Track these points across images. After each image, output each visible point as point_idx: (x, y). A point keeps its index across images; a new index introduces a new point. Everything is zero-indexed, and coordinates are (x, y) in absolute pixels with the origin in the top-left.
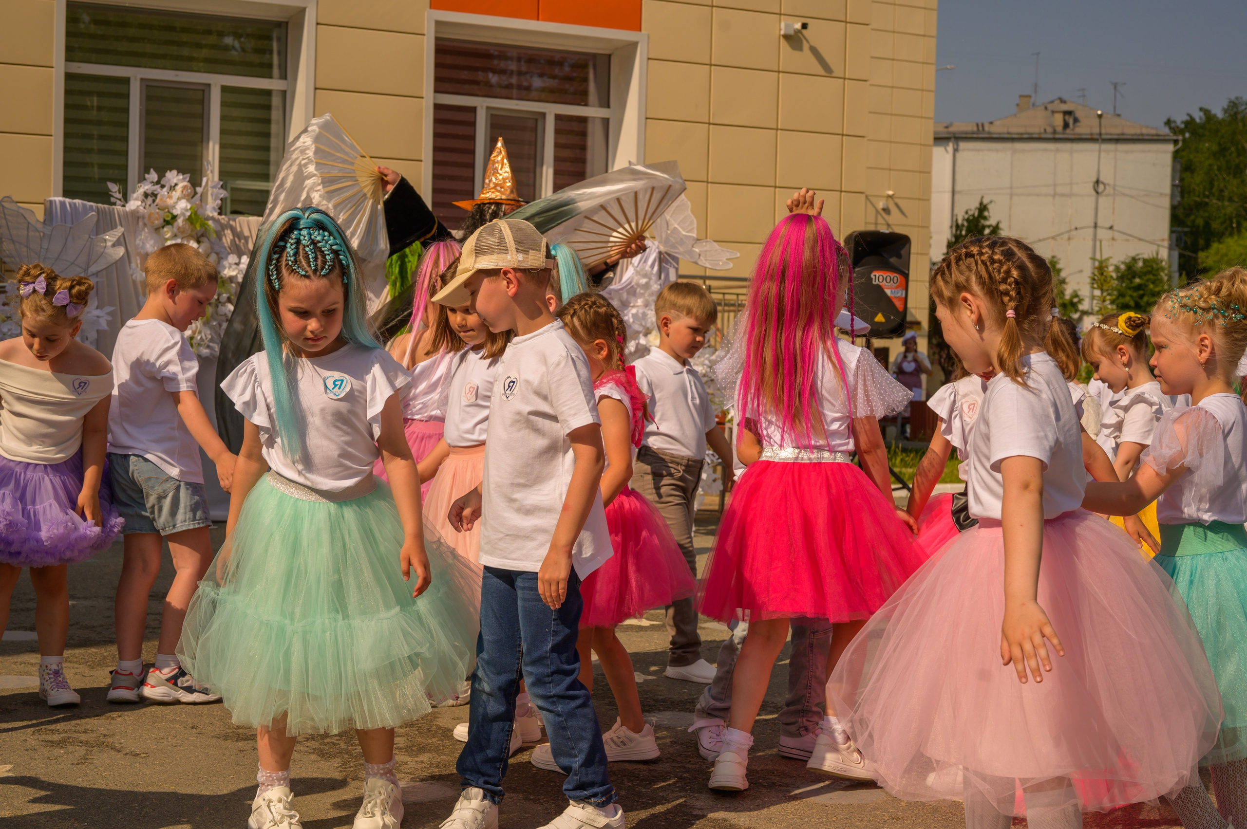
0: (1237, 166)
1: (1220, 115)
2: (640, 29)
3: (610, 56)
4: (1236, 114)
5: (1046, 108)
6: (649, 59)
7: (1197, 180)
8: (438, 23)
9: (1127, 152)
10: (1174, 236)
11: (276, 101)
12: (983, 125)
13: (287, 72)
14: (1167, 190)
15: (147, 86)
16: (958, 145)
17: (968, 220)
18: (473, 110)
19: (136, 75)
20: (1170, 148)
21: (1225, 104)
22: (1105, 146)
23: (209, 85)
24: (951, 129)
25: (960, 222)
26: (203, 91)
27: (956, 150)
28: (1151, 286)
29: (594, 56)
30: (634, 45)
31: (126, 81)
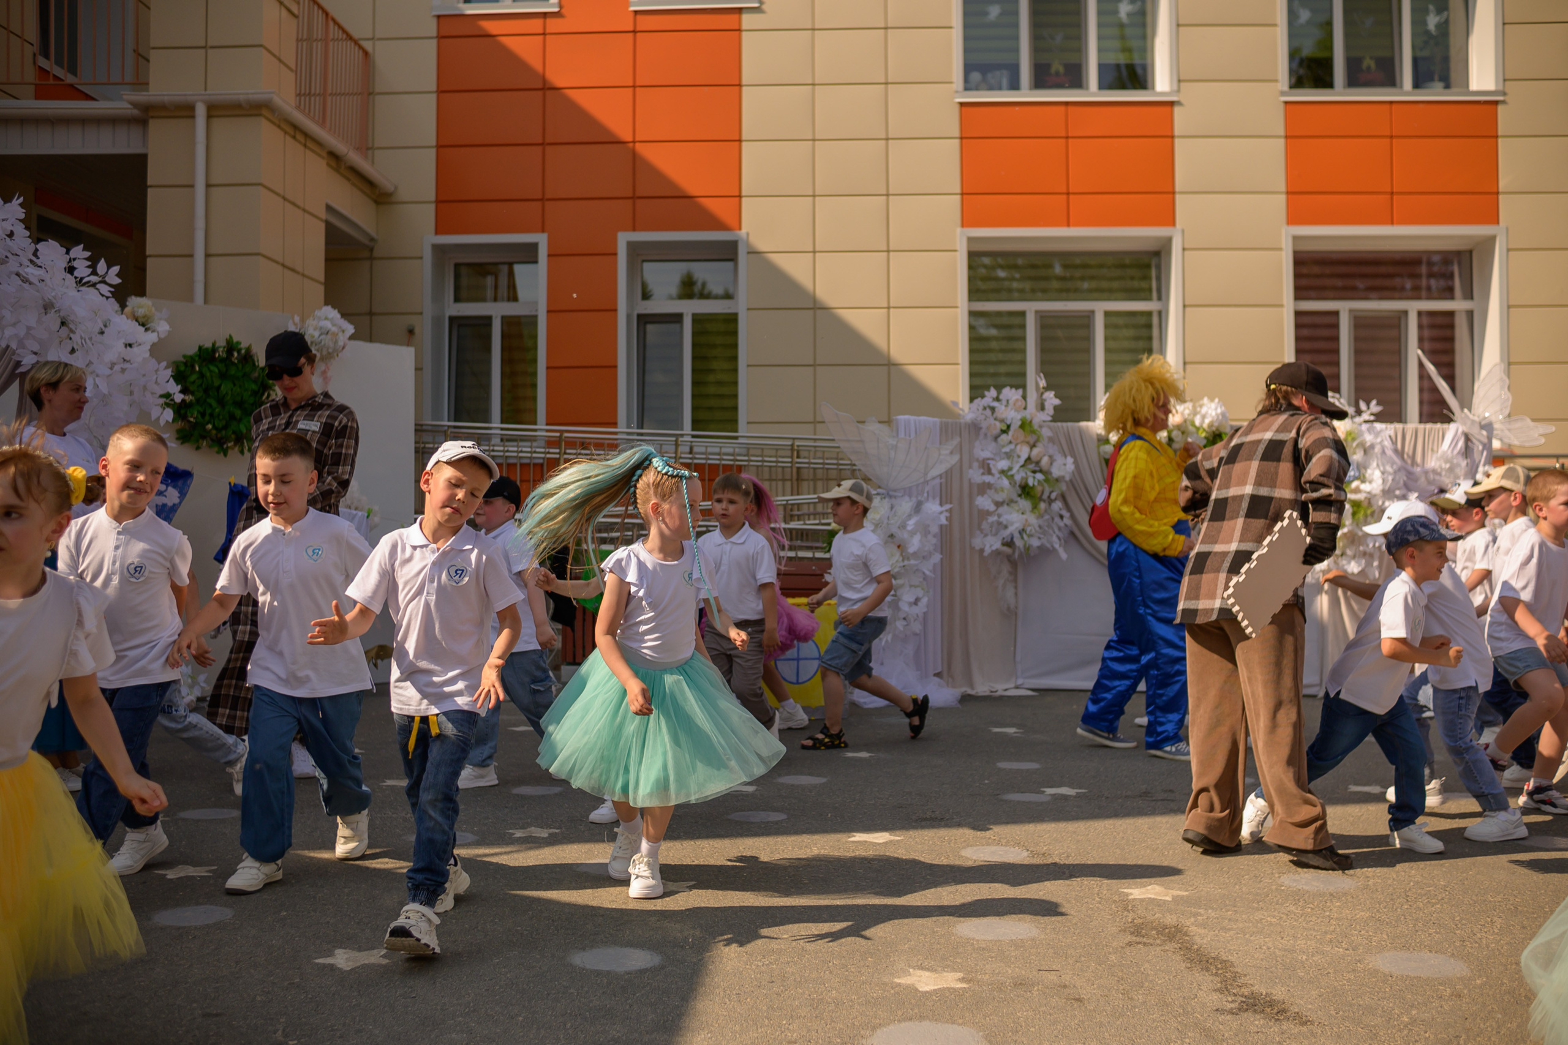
2: (1498, 223)
3: (1471, 252)
6: (1508, 250)
8: (1296, 238)
11: (1155, 320)
13: (1162, 295)
15: (1042, 317)
18: (1336, 314)
19: (1031, 308)
23: (1093, 312)
26: (1089, 317)
29: (1458, 253)
30: (1492, 239)
31: (1023, 314)
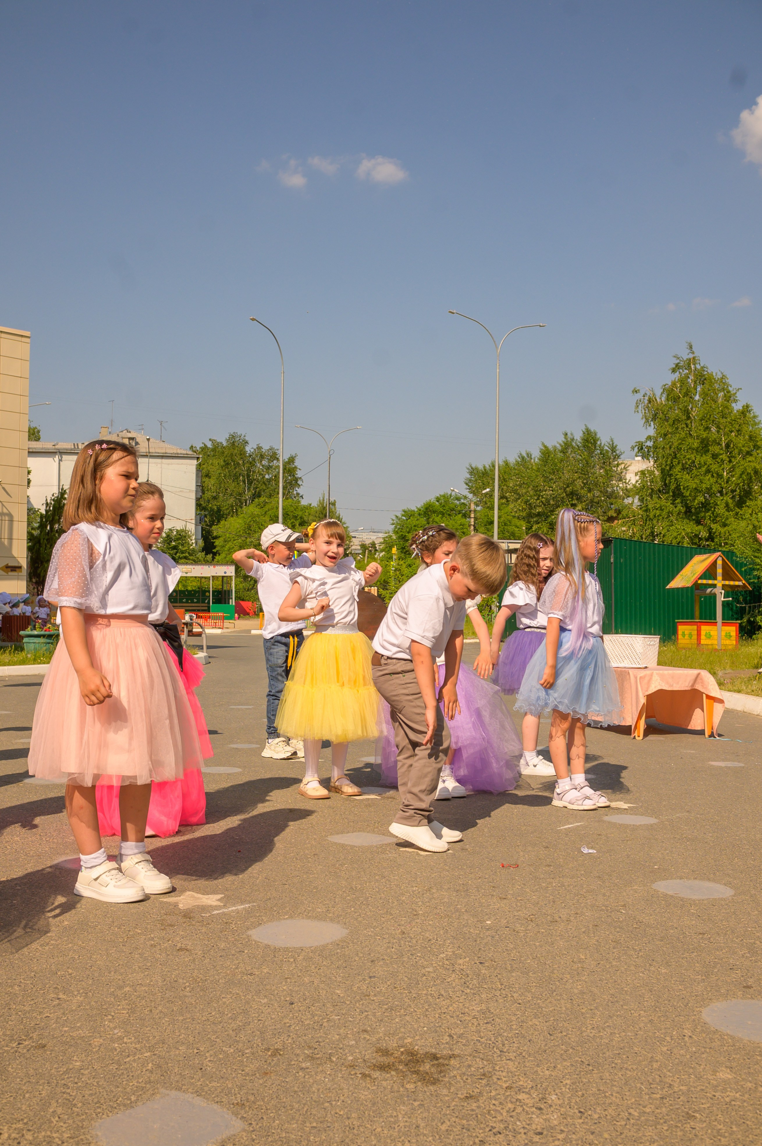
0: (235, 475)
1: (225, 444)
4: (233, 442)
5: (118, 436)
7: (210, 483)
9: (168, 464)
10: (198, 517)
12: (77, 445)
14: (193, 488)
16: (62, 458)
17: (54, 500)
20: (195, 462)
21: (227, 436)
22: (151, 460)
24: (56, 447)
25: (49, 501)
27: (60, 460)
28: (180, 547)
